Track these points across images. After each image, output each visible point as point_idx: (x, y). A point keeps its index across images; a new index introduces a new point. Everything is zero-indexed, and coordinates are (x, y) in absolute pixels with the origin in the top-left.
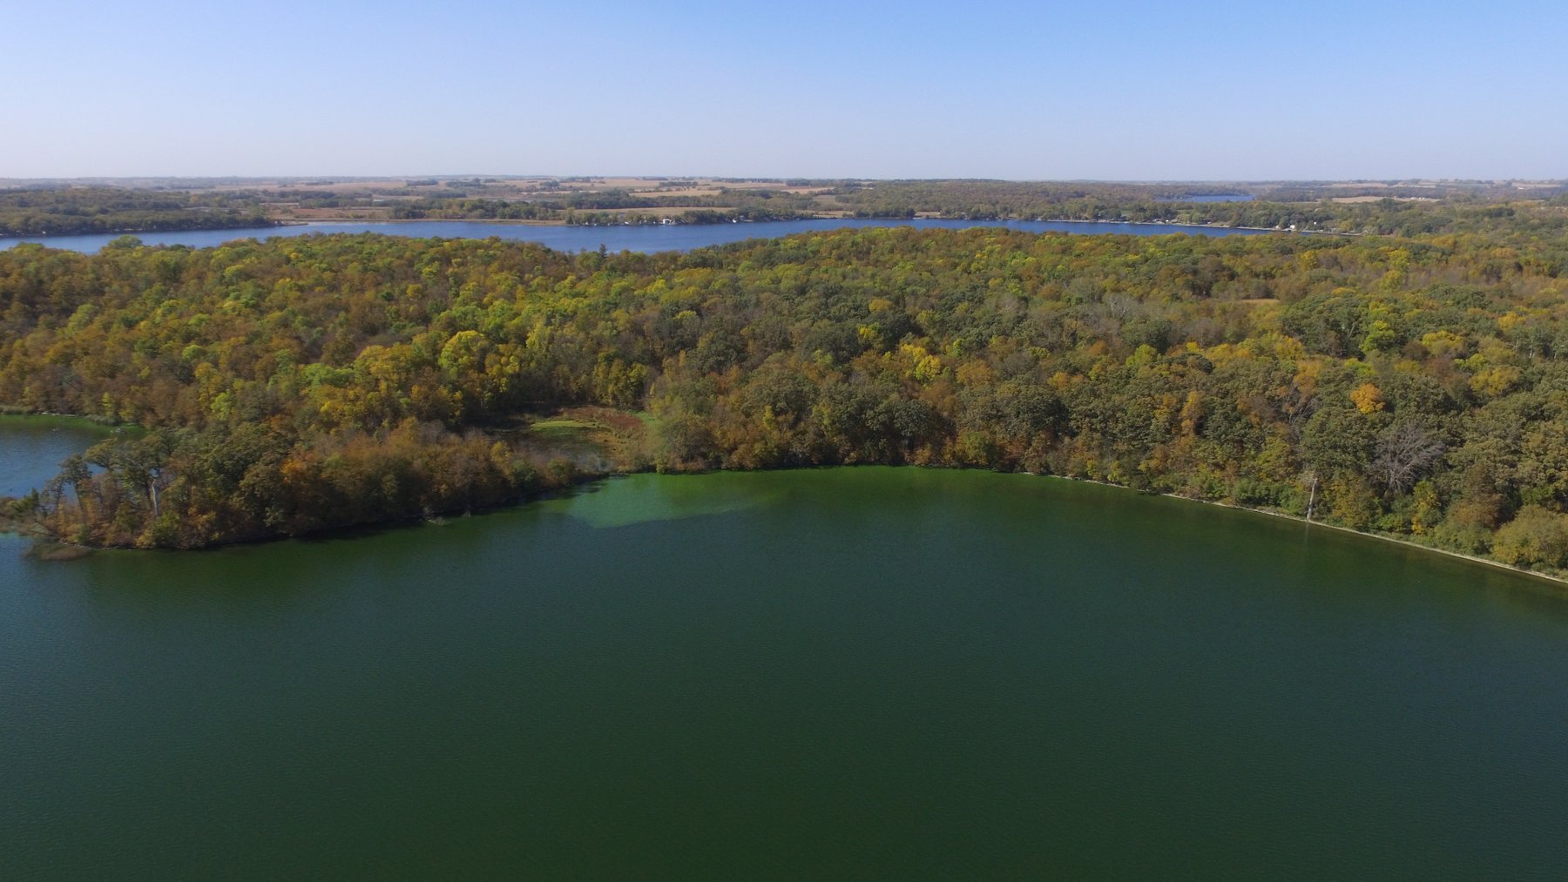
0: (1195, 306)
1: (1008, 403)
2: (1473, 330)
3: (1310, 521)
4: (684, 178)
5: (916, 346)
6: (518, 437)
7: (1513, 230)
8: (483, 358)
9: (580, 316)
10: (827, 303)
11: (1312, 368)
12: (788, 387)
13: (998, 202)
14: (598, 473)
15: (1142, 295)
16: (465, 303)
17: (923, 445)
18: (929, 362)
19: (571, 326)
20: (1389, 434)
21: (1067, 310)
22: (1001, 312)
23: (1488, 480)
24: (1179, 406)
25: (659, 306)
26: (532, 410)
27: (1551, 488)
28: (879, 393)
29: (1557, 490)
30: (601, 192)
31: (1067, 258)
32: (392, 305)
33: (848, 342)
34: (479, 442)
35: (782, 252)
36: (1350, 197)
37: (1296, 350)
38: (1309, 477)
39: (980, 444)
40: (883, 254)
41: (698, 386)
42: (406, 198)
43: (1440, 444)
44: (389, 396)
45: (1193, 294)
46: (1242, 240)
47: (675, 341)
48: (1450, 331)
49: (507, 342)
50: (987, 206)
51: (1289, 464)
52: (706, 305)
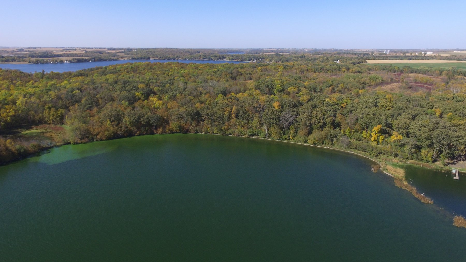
0: (233, 83)
1: (184, 113)
2: (299, 86)
3: (267, 139)
4: (71, 47)
5: (154, 98)
6: (16, 137)
7: (305, 61)
9: (36, 95)
10: (125, 86)
11: (263, 98)
12: (114, 113)
13: (175, 55)
14: (49, 147)
15: (218, 80)
17: (159, 128)
18: (159, 103)
19: (34, 98)
20: (282, 114)
21: (198, 85)
22: (179, 87)
23: (306, 124)
24: (231, 111)
25: (66, 89)
26: (22, 127)
27: (319, 125)
28: (144, 113)
29: (320, 125)
30: (41, 52)
31: (197, 70)
33: (133, 98)
35: (108, 71)
36: (268, 53)
37: (259, 93)
38: (265, 127)
39: (177, 126)
40: (141, 70)
41: (83, 115)
43: (294, 116)
45: (232, 80)
46: (243, 64)
47: (73, 101)
48: (294, 87)
49: (9, 105)
50: (172, 56)
51: (260, 124)
52: (83, 88)
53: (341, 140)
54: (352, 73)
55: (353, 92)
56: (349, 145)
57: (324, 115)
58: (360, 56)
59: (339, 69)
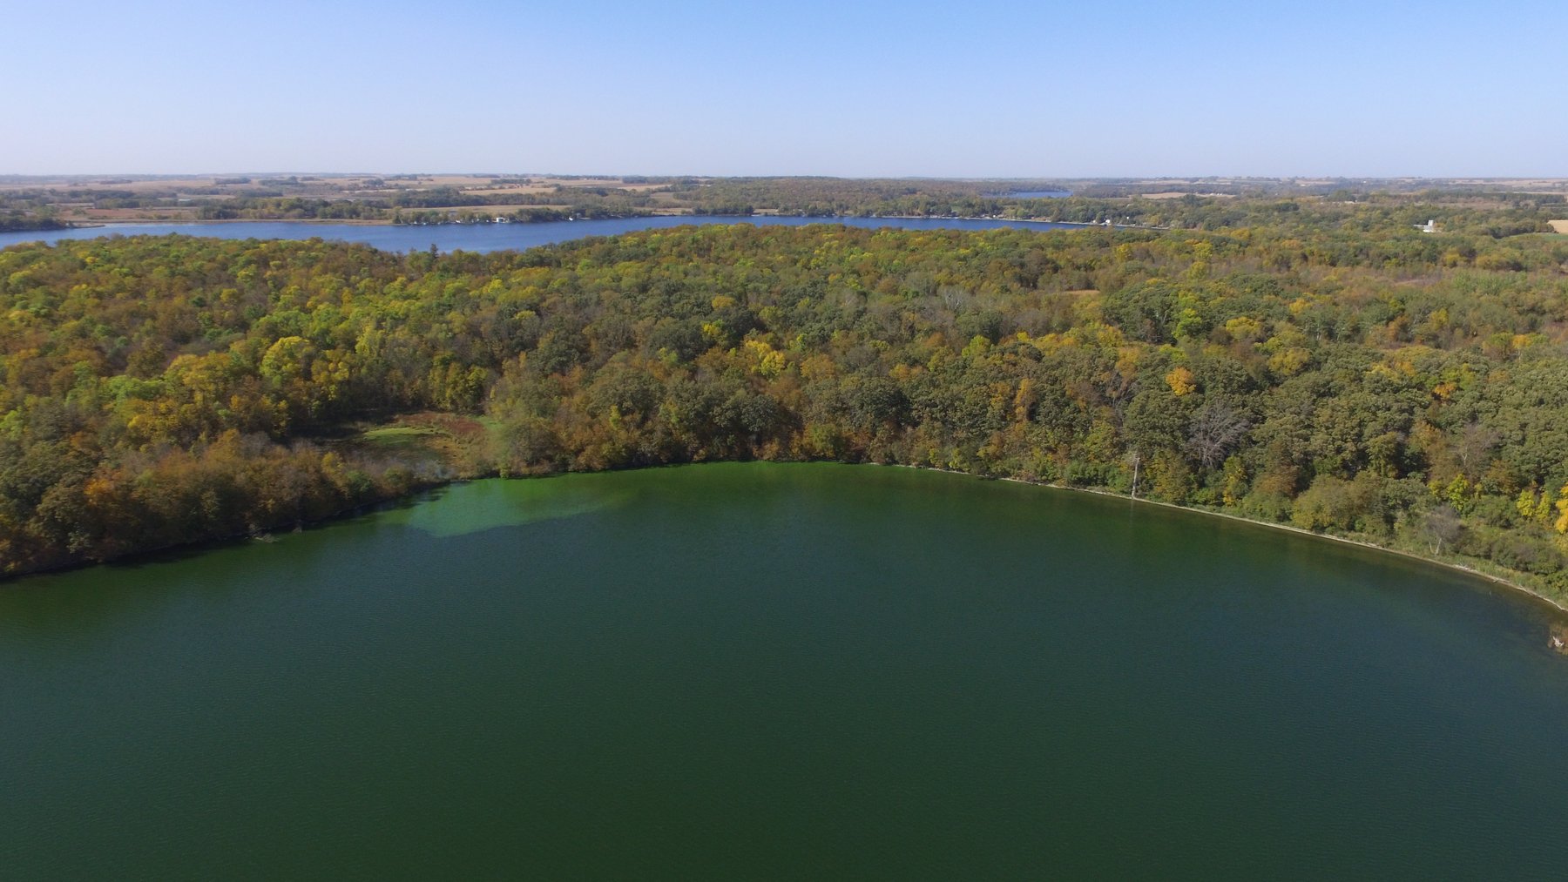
0: (1023, 298)
1: (852, 395)
2: (1269, 315)
3: (1135, 498)
4: (516, 175)
5: (760, 342)
6: (350, 446)
7: (1298, 223)
8: (309, 365)
9: (412, 320)
10: (669, 301)
11: (1131, 354)
12: (633, 387)
13: (833, 200)
14: (438, 481)
15: (974, 288)
16: (286, 308)
17: (771, 440)
18: (774, 358)
19: (403, 329)
20: (1200, 414)
21: (904, 304)
22: (841, 307)
23: (1287, 453)
24: (1012, 394)
25: (496, 307)
26: (365, 417)
27: (1339, 459)
28: (725, 389)
29: (1343, 460)
30: (429, 189)
31: (903, 253)
32: (204, 311)
33: (692, 340)
34: (308, 453)
35: (621, 250)
36: (1158, 193)
37: (1117, 337)
38: (1132, 457)
39: (827, 437)
40: (723, 251)
41: (541, 387)
42: (216, 197)
43: (1245, 422)
44: (206, 408)
45: (1022, 286)
46: (1063, 234)
47: (514, 342)
48: (1249, 317)
49: (334, 348)
50: (824, 203)
51: (1114, 445)
52: (545, 304)
53: (1427, 518)
54: (1484, 268)
55: (1488, 342)
56: (1460, 541)
57: (1361, 424)
58: (1522, 204)
59: (1431, 253)
